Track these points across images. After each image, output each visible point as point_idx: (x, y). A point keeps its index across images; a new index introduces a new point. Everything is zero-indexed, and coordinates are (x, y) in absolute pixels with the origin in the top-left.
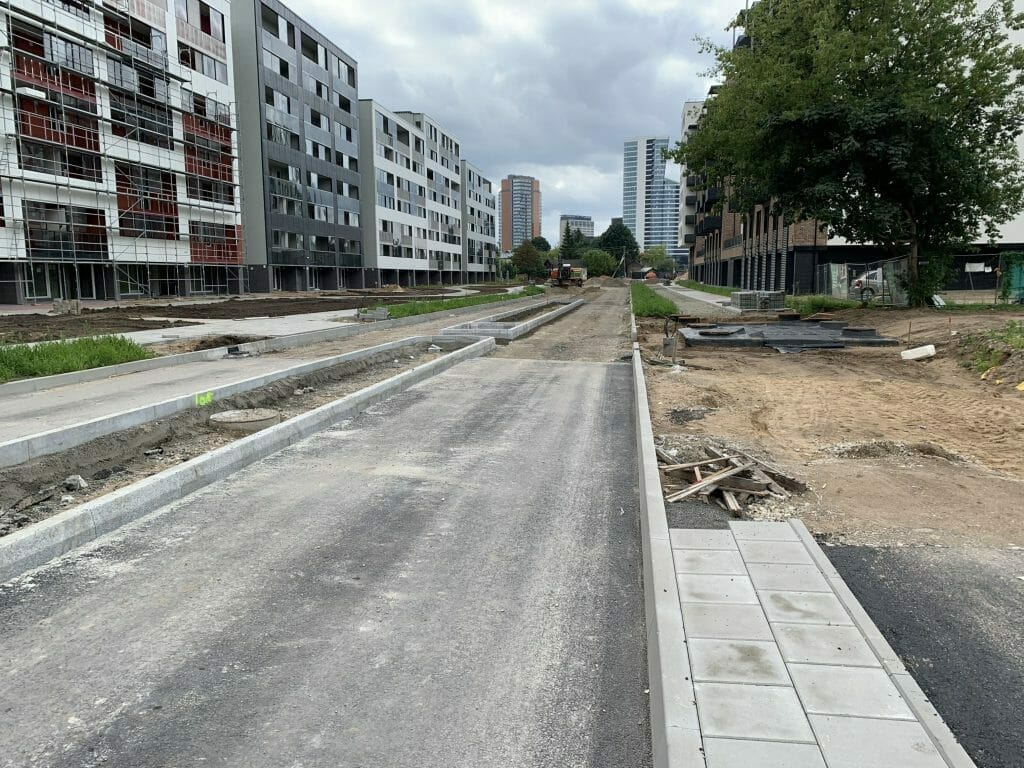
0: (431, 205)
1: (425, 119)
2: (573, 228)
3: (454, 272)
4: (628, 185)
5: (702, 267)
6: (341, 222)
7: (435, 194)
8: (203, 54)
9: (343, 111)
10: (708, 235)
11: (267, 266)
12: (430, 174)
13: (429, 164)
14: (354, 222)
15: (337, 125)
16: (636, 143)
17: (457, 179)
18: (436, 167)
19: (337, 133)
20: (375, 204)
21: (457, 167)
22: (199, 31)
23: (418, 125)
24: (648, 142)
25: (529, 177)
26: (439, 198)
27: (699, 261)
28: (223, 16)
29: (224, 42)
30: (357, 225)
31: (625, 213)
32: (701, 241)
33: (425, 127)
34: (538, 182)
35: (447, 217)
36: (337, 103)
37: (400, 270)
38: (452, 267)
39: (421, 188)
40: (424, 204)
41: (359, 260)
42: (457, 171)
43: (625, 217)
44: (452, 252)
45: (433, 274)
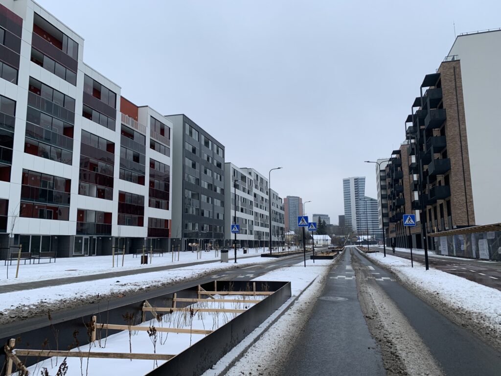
0: (255, 209)
1: (253, 171)
2: (322, 220)
3: (266, 241)
4: (346, 200)
5: (395, 238)
6: (216, 218)
7: (257, 204)
8: (160, 144)
9: (218, 168)
10: (396, 222)
11: (181, 239)
12: (255, 195)
13: (255, 191)
14: (221, 217)
15: (215, 174)
16: (349, 180)
17: (267, 197)
18: (258, 192)
19: (215, 177)
20: (230, 209)
21: (267, 192)
22: (160, 135)
23: (250, 173)
24: (355, 179)
25: (297, 197)
26: (259, 206)
27: (393, 235)
28: (170, 128)
29: (169, 139)
30: (222, 219)
31: (345, 213)
32: (392, 226)
33: (253, 174)
34: (301, 199)
35: (263, 215)
36: (215, 164)
37: (241, 240)
38: (265, 239)
39: (251, 202)
40: (252, 209)
41: (223, 235)
42: (267, 194)
43: (346, 215)
44: (265, 231)
45: (256, 242)
